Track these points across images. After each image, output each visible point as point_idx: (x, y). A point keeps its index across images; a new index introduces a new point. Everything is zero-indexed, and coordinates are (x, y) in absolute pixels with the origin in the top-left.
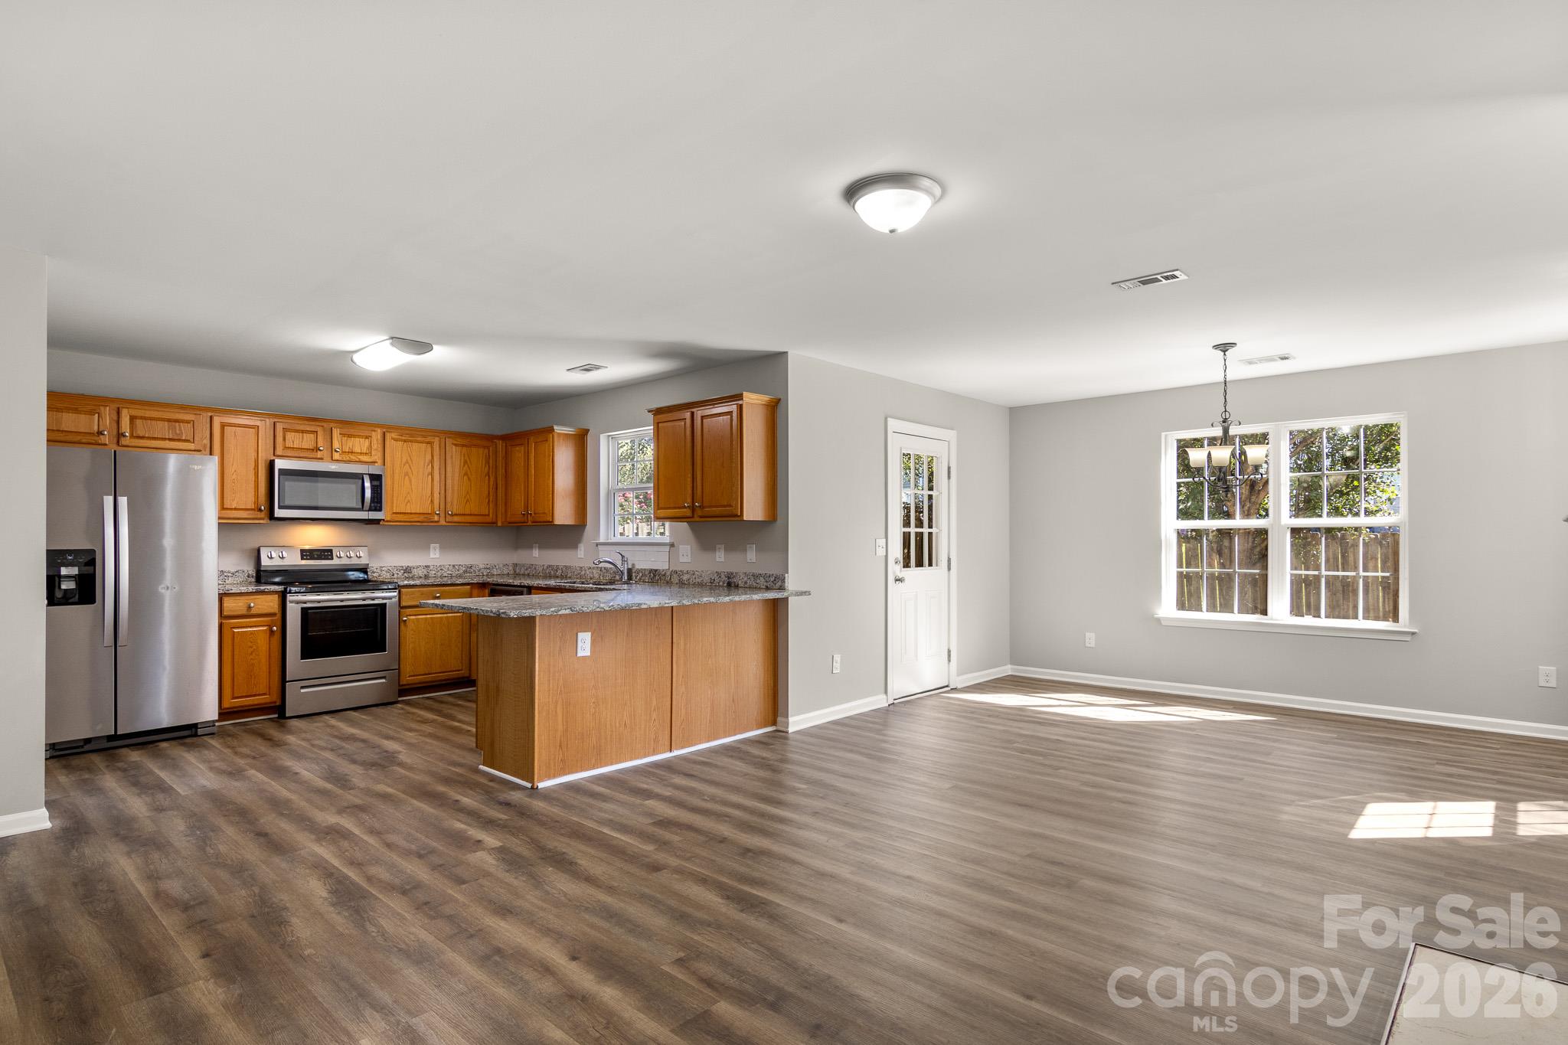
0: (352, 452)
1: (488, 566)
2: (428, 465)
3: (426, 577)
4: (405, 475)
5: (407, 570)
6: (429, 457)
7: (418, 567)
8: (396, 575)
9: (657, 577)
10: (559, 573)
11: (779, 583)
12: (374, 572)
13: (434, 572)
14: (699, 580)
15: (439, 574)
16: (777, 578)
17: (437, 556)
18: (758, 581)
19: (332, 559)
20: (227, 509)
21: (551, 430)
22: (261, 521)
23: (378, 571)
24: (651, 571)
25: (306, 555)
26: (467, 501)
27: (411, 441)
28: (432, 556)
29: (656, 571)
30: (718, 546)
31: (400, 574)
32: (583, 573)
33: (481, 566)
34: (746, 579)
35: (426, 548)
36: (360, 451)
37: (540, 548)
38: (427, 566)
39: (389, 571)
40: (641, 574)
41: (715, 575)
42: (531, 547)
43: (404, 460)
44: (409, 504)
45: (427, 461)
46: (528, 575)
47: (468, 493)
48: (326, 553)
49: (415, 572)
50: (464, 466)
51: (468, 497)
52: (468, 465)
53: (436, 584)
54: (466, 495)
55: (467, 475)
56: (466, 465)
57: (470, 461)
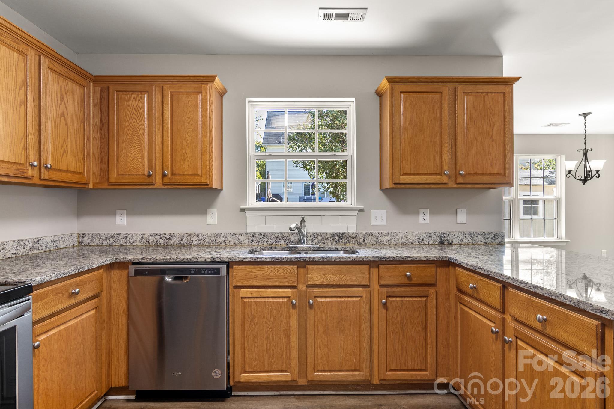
1: (55, 239)
9: (344, 240)
10: (175, 241)
11: (499, 239)
14: (404, 241)
16: (496, 236)
18: (475, 238)
21: (210, 79)
24: (334, 235)
26: (64, 152)
29: (343, 234)
30: (421, 210)
32: (222, 239)
33: (49, 239)
34: (461, 237)
37: (129, 214)
40: (320, 238)
41: (425, 235)
42: (114, 214)
46: (111, 245)
47: (64, 141)
50: (61, 104)
51: (65, 147)
52: (65, 102)
53: (73, 273)
54: (64, 143)
55: (64, 117)
56: (63, 102)
57: (67, 98)
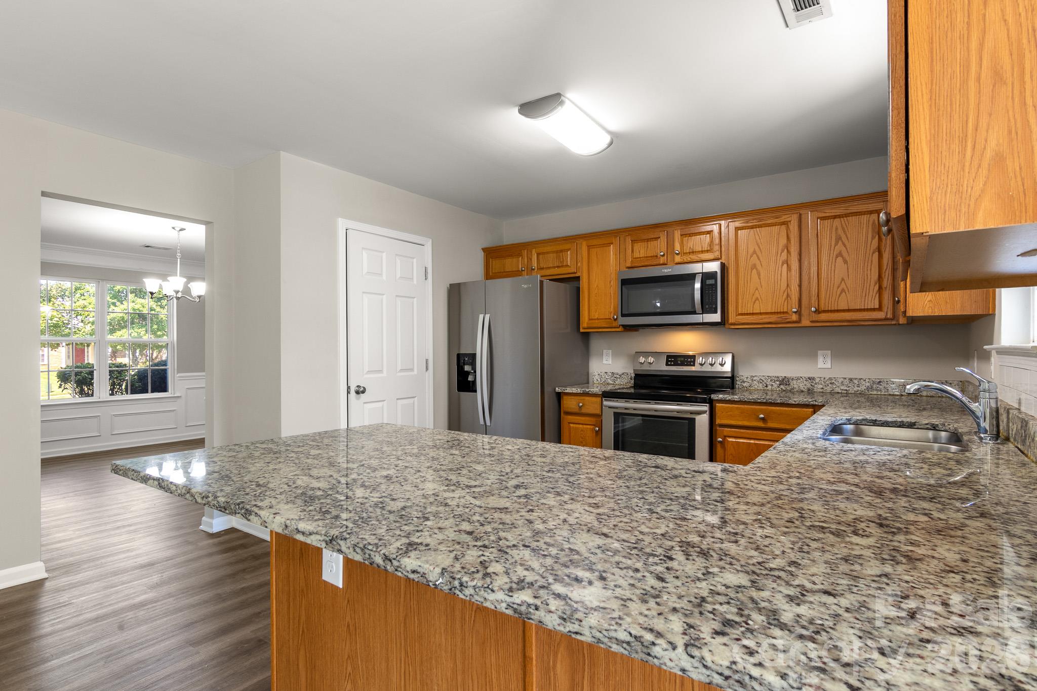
0: (693, 252)
2: (783, 251)
3: (810, 392)
4: (752, 269)
5: (784, 381)
6: (783, 241)
7: (798, 379)
8: (769, 387)
12: (744, 382)
13: (821, 386)
15: (828, 389)
17: (828, 365)
19: (694, 365)
20: (592, 319)
22: (617, 330)
23: (749, 380)
25: (671, 361)
26: (843, 290)
27: (760, 226)
28: (821, 364)
31: (775, 386)
35: (813, 356)
36: (700, 250)
38: (811, 379)
39: (761, 381)
43: (751, 251)
44: (757, 302)
45: (781, 247)
47: (843, 279)
48: (688, 360)
49: (795, 384)
50: (836, 244)
51: (843, 285)
52: (842, 241)
53: (759, 401)
54: (841, 283)
55: (842, 256)
56: (840, 242)
57: (846, 236)
